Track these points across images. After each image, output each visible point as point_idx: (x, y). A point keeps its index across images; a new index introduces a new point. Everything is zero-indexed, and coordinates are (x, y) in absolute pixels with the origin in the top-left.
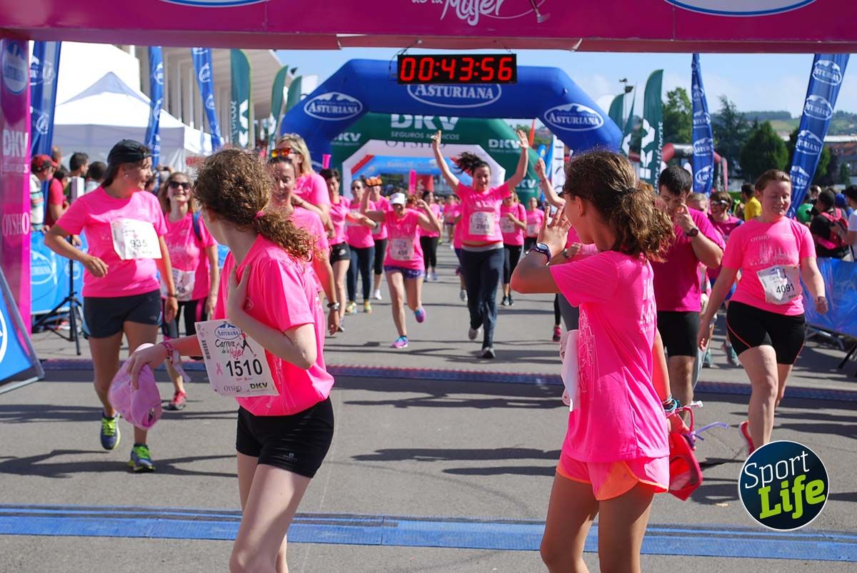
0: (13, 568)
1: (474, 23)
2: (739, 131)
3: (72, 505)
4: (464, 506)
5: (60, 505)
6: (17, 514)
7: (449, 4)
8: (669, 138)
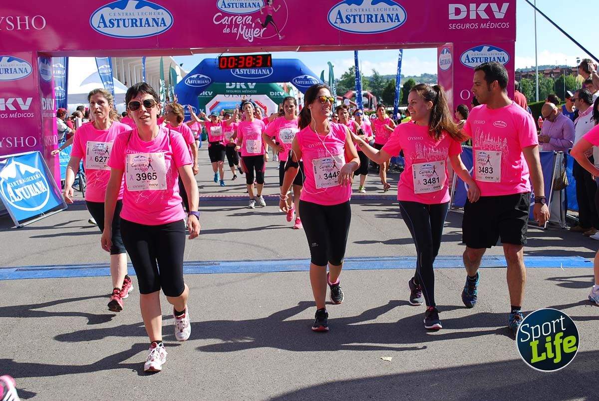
0: (49, 293)
1: (251, 41)
2: (381, 84)
3: (77, 264)
4: (251, 255)
5: (72, 264)
6: (52, 269)
7: (240, 33)
8: (351, 88)
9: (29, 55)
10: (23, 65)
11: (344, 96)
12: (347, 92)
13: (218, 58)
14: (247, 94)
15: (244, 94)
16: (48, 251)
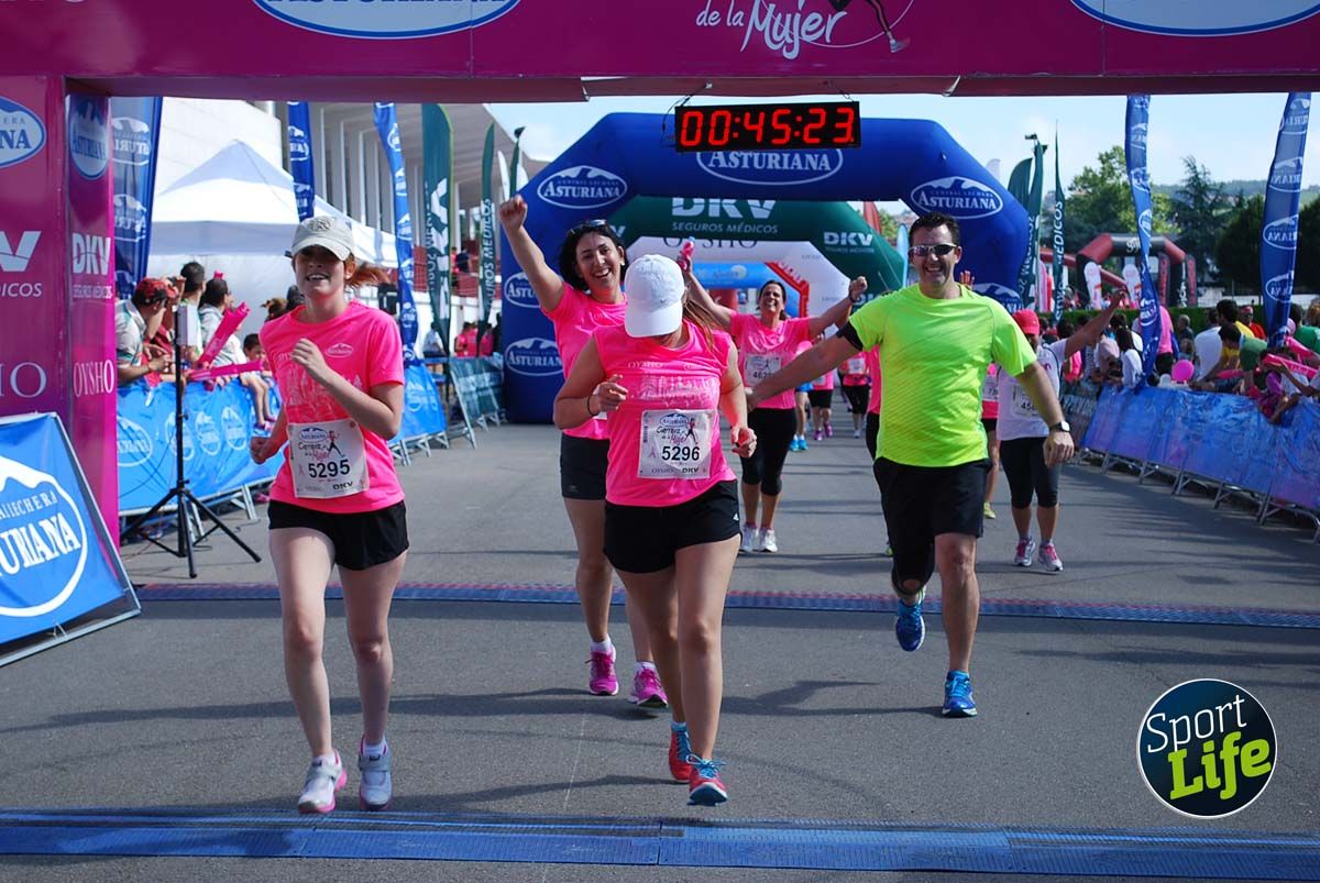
1: (792, 55)
2: (1215, 212)
4: (787, 804)
7: (754, 26)
8: (1105, 226)
9: (36, 87)
10: (14, 120)
11: (1080, 252)
12: (1092, 238)
13: (673, 112)
14: (741, 237)
15: (732, 237)
16: (81, 758)
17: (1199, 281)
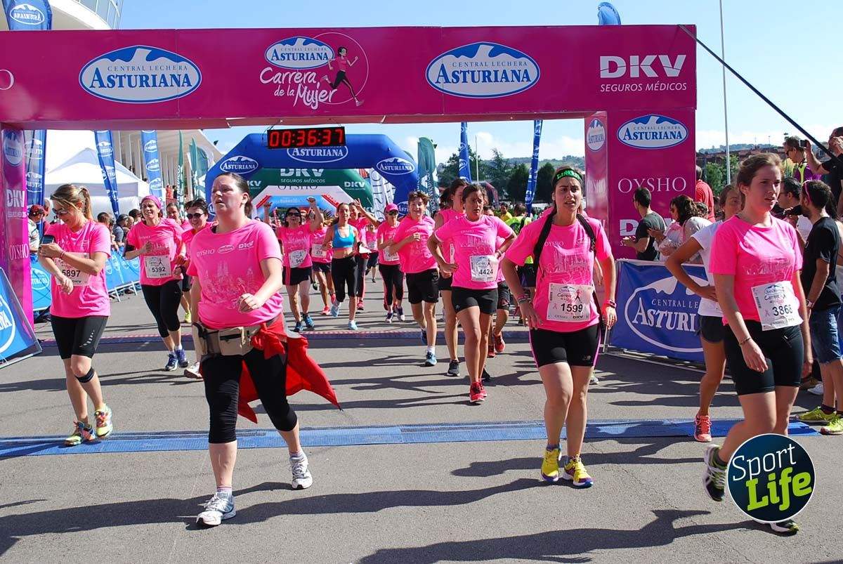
1: (315, 108)
2: (506, 171)
7: (299, 96)
13: (266, 132)
14: (311, 185)
15: (307, 185)
16: (9, 415)
17: (500, 199)
